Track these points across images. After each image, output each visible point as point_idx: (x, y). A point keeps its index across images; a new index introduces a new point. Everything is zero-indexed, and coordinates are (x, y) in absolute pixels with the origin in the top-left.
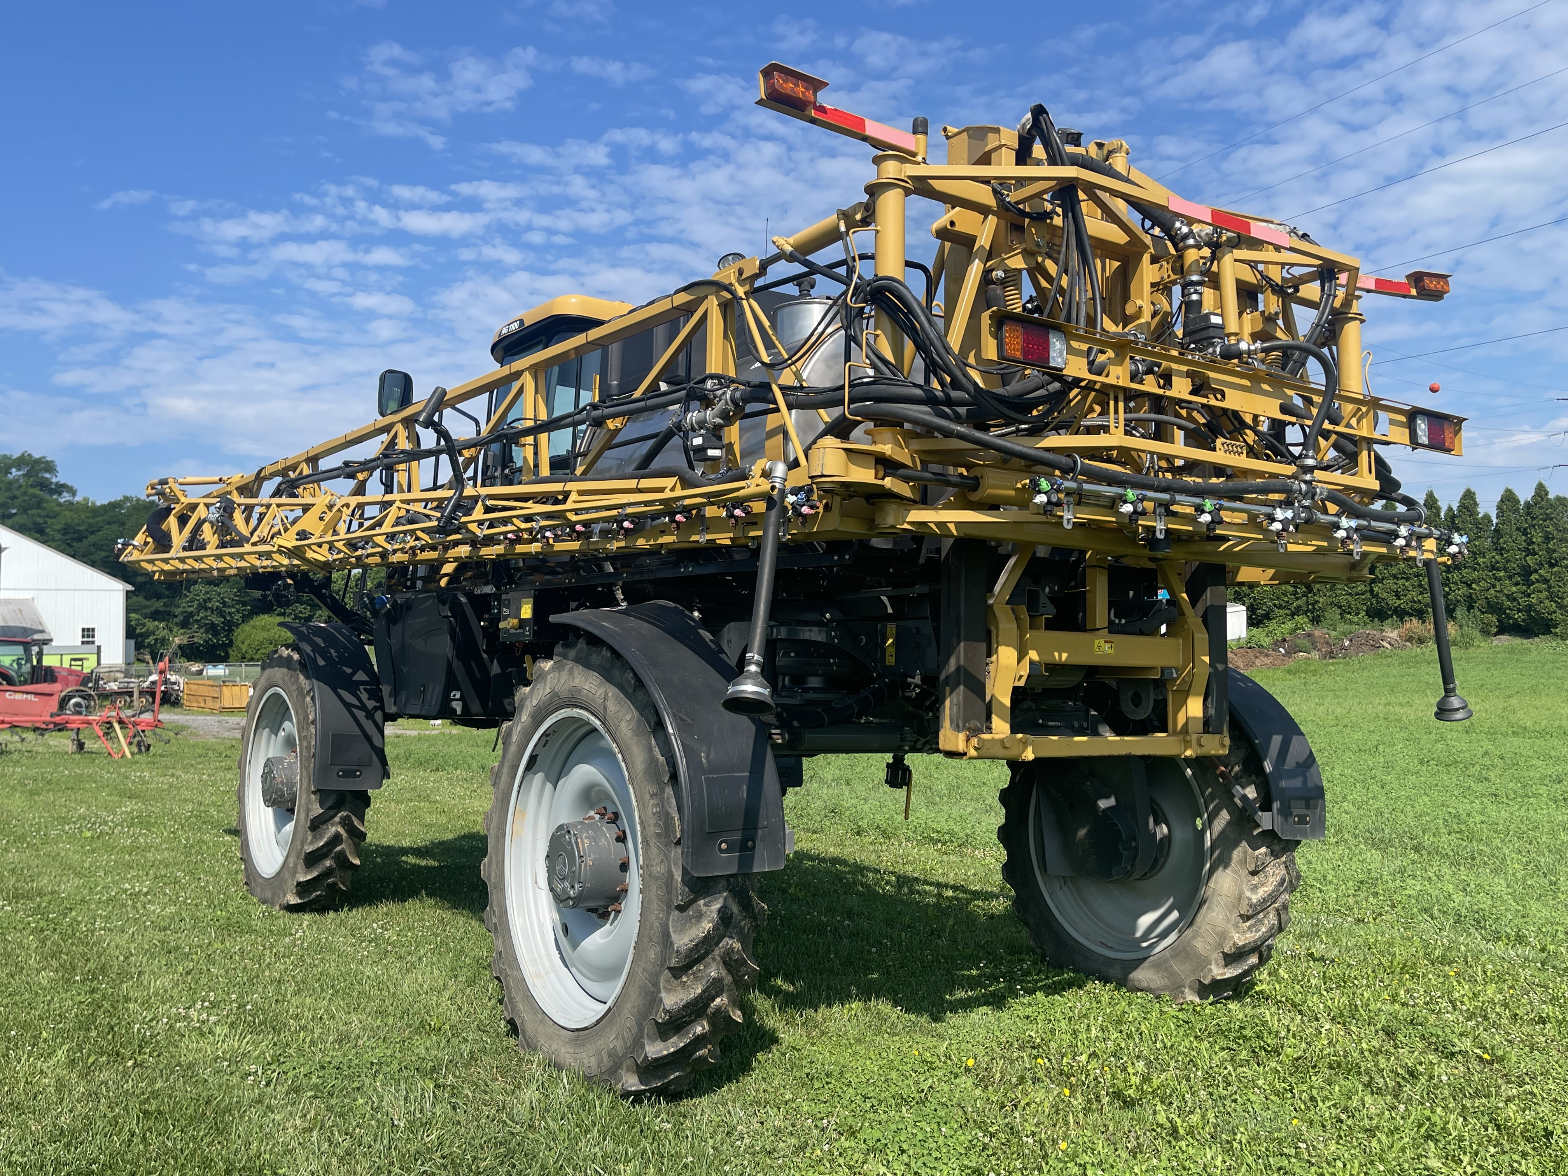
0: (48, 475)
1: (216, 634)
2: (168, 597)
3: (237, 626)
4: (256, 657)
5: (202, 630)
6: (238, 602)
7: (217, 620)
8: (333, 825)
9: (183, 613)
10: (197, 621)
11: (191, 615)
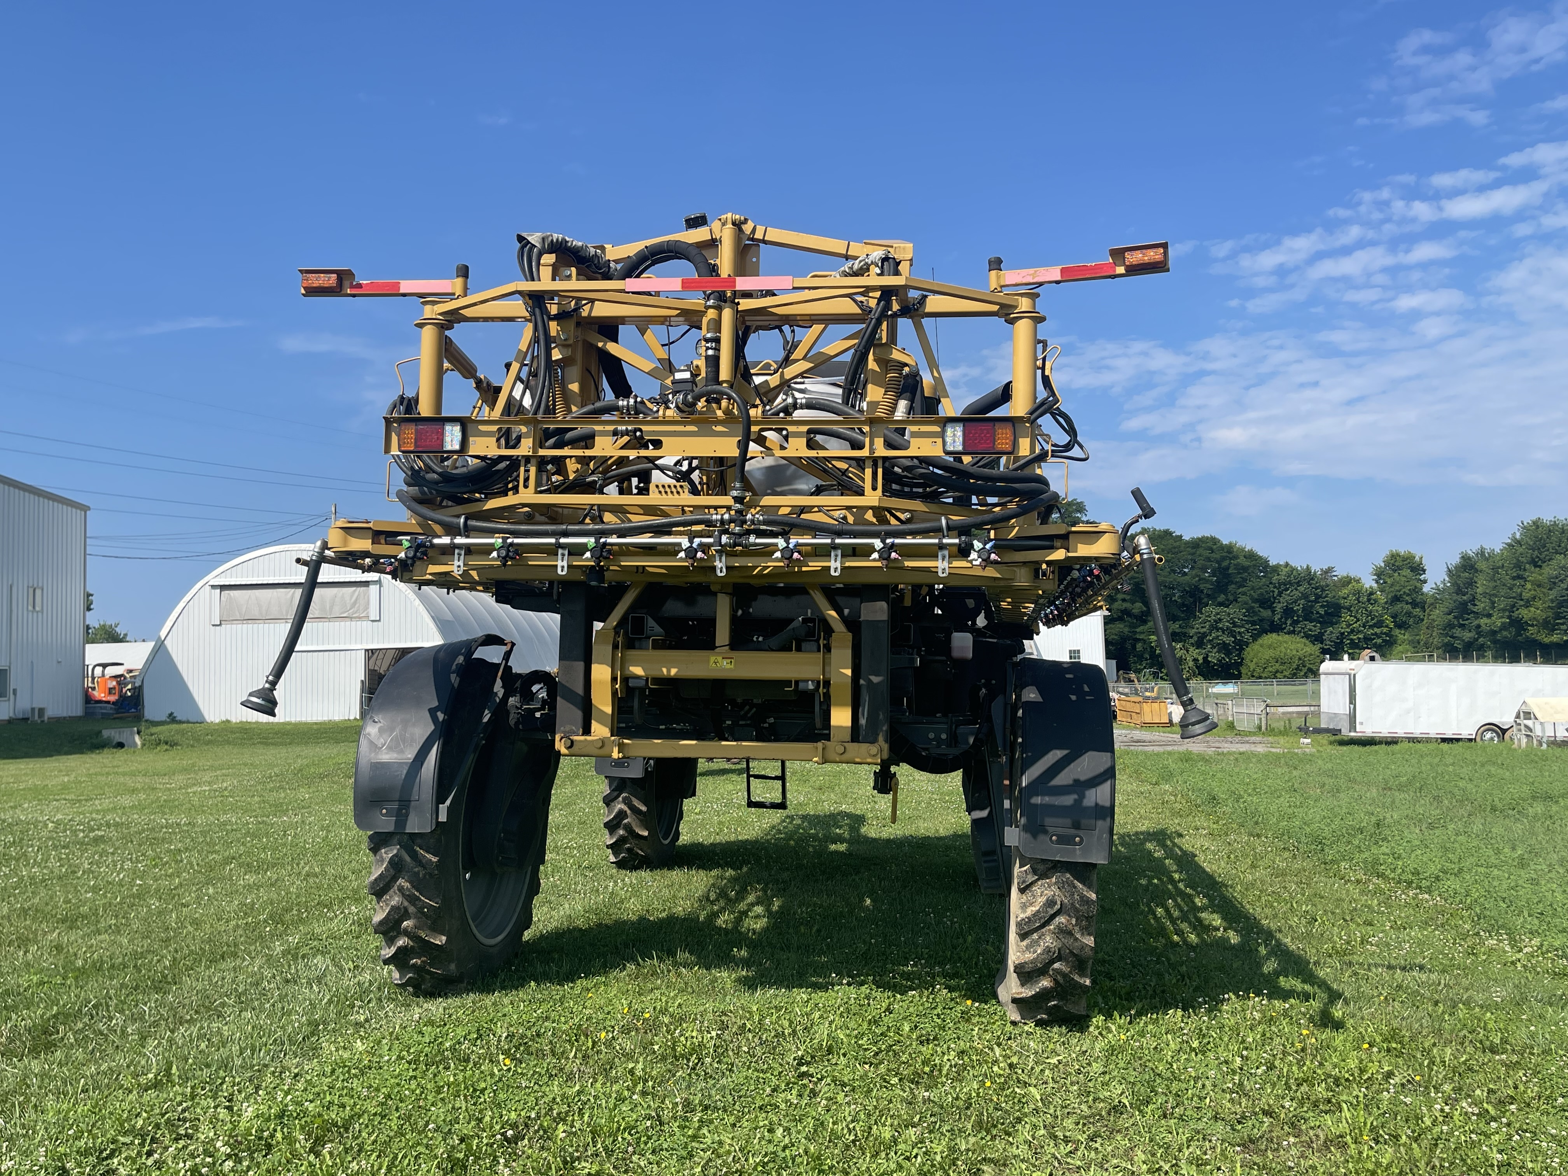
0: (1079, 515)
1: (1228, 653)
2: (1184, 620)
3: (1247, 644)
4: (1263, 675)
5: (1215, 650)
6: (1248, 622)
7: (1229, 640)
8: (618, 803)
9: (1196, 633)
10: (1210, 641)
11: (1204, 635)
